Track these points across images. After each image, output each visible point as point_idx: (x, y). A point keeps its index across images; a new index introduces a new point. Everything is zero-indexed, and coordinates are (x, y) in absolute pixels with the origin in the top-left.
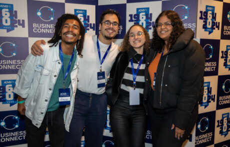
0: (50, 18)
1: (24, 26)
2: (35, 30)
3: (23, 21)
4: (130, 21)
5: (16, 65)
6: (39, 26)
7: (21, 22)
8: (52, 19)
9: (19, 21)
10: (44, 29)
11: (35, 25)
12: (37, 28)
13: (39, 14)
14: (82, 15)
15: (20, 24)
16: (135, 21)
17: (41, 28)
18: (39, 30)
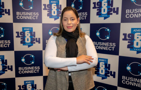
0: (30, 8)
1: (9, 14)
2: (18, 17)
3: (9, 10)
4: (93, 8)
5: (4, 44)
6: (21, 14)
7: (7, 11)
8: (31, 8)
9: (6, 10)
10: (25, 16)
11: (18, 13)
12: (20, 15)
13: (21, 4)
14: (55, 4)
15: (6, 13)
16: (98, 7)
17: (23, 15)
18: (21, 17)
